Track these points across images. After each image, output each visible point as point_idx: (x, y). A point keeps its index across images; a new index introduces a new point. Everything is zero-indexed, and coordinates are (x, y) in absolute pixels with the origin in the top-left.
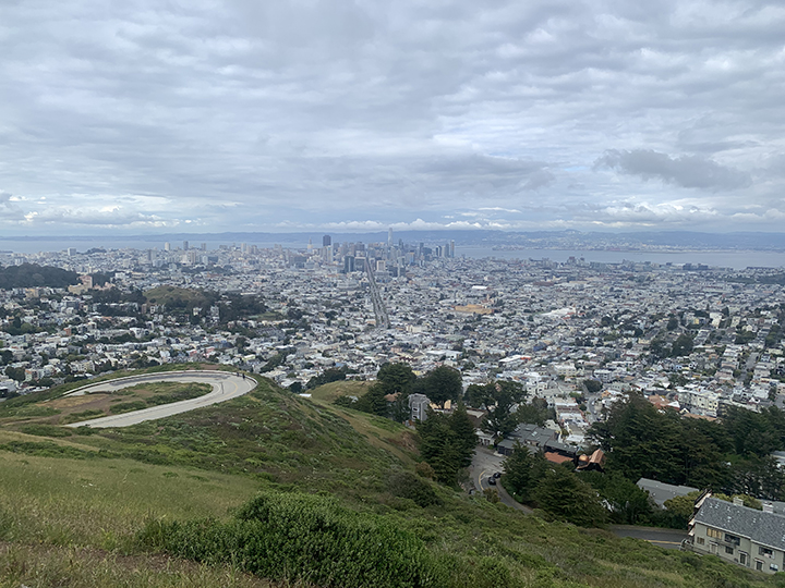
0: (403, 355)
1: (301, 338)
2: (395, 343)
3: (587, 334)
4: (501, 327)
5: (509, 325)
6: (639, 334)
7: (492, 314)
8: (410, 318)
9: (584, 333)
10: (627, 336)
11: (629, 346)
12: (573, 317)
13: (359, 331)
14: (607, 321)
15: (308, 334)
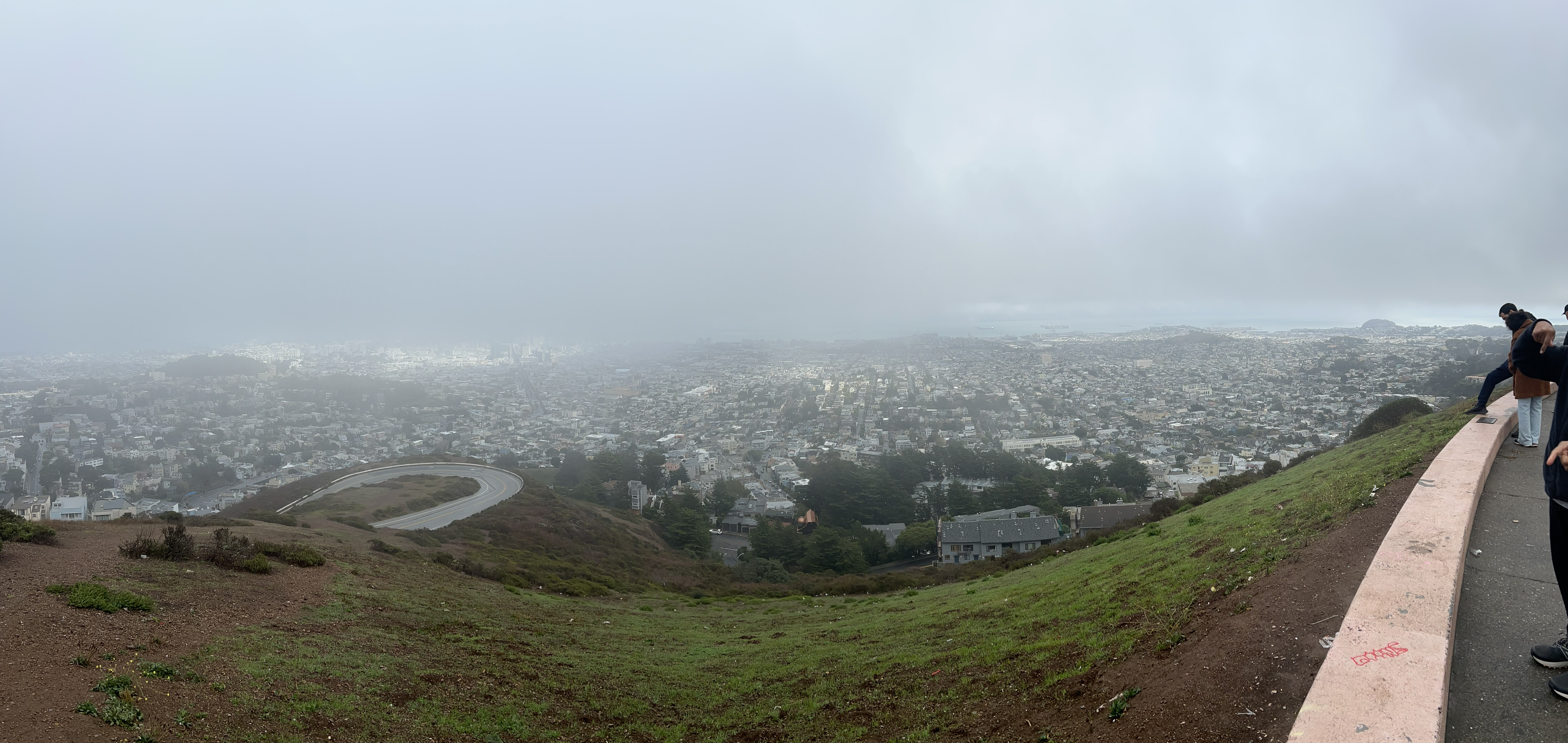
0: (564, 440)
1: (461, 424)
2: (554, 428)
3: (728, 409)
4: (650, 408)
5: (657, 406)
6: (771, 404)
7: (640, 396)
8: (564, 403)
9: (725, 408)
10: (762, 407)
11: (765, 416)
12: (711, 394)
13: (516, 416)
14: (743, 396)
15: (468, 421)
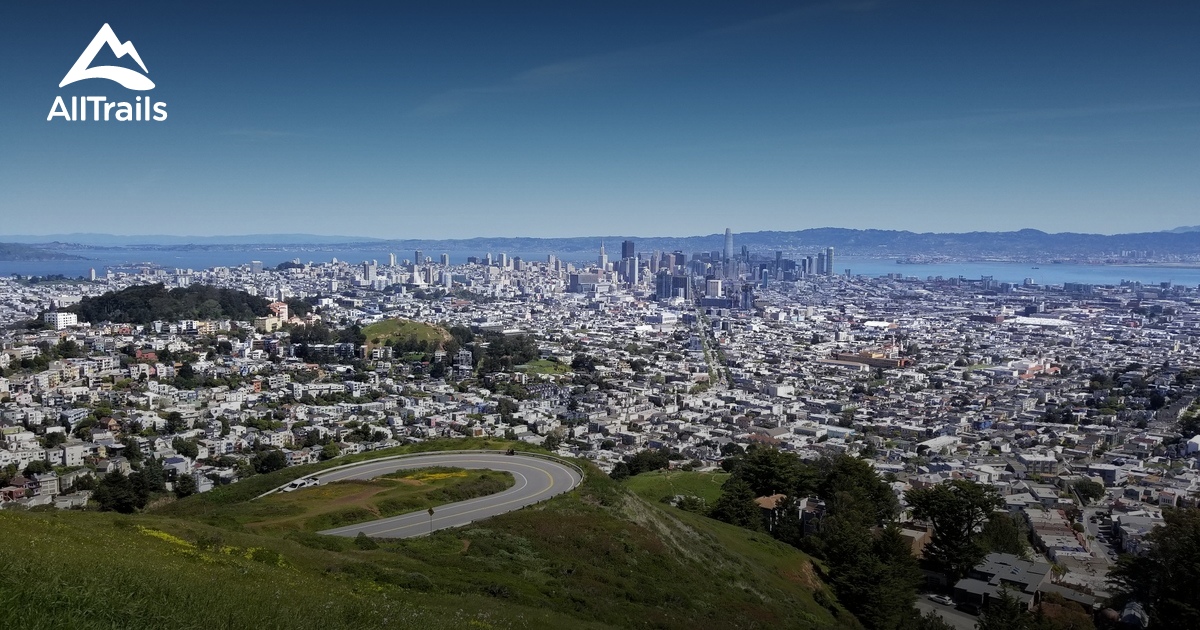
3: (1066, 404)
8: (764, 372)
9: (1062, 401)
12: (1038, 374)
14: (1101, 382)
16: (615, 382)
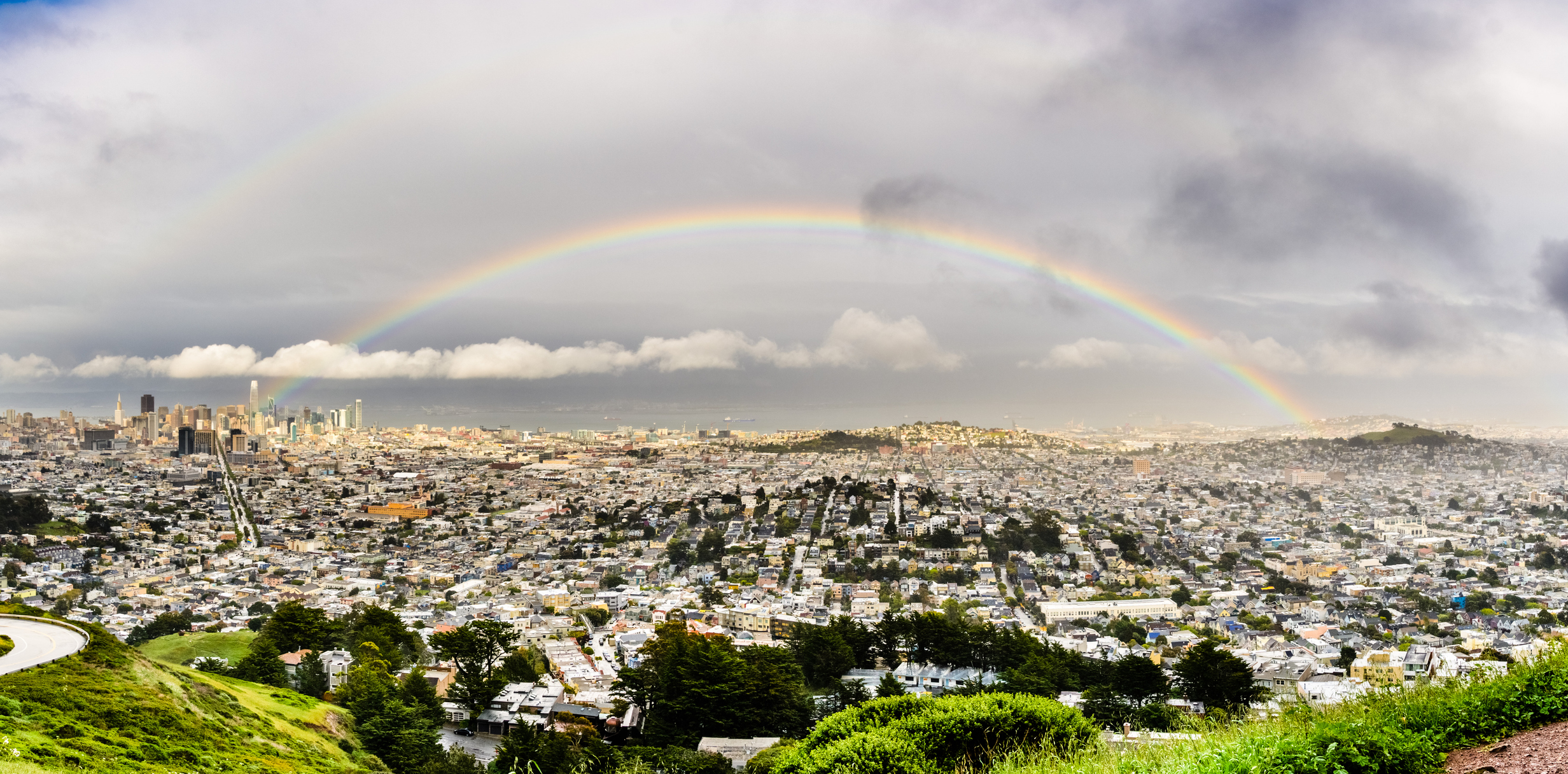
0: (287, 590)
1: (110, 564)
3: (576, 541)
4: (445, 538)
5: (457, 534)
6: (650, 534)
7: (429, 518)
8: (294, 529)
9: (572, 539)
10: (633, 539)
11: (638, 553)
12: (553, 516)
13: (208, 551)
15: (121, 558)
16: (133, 544)
